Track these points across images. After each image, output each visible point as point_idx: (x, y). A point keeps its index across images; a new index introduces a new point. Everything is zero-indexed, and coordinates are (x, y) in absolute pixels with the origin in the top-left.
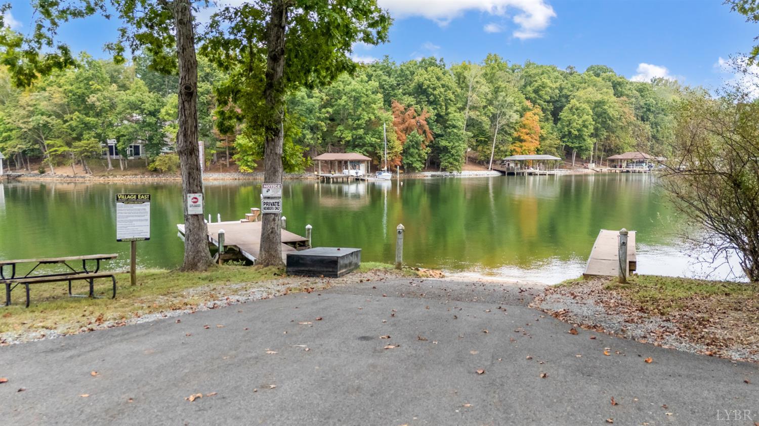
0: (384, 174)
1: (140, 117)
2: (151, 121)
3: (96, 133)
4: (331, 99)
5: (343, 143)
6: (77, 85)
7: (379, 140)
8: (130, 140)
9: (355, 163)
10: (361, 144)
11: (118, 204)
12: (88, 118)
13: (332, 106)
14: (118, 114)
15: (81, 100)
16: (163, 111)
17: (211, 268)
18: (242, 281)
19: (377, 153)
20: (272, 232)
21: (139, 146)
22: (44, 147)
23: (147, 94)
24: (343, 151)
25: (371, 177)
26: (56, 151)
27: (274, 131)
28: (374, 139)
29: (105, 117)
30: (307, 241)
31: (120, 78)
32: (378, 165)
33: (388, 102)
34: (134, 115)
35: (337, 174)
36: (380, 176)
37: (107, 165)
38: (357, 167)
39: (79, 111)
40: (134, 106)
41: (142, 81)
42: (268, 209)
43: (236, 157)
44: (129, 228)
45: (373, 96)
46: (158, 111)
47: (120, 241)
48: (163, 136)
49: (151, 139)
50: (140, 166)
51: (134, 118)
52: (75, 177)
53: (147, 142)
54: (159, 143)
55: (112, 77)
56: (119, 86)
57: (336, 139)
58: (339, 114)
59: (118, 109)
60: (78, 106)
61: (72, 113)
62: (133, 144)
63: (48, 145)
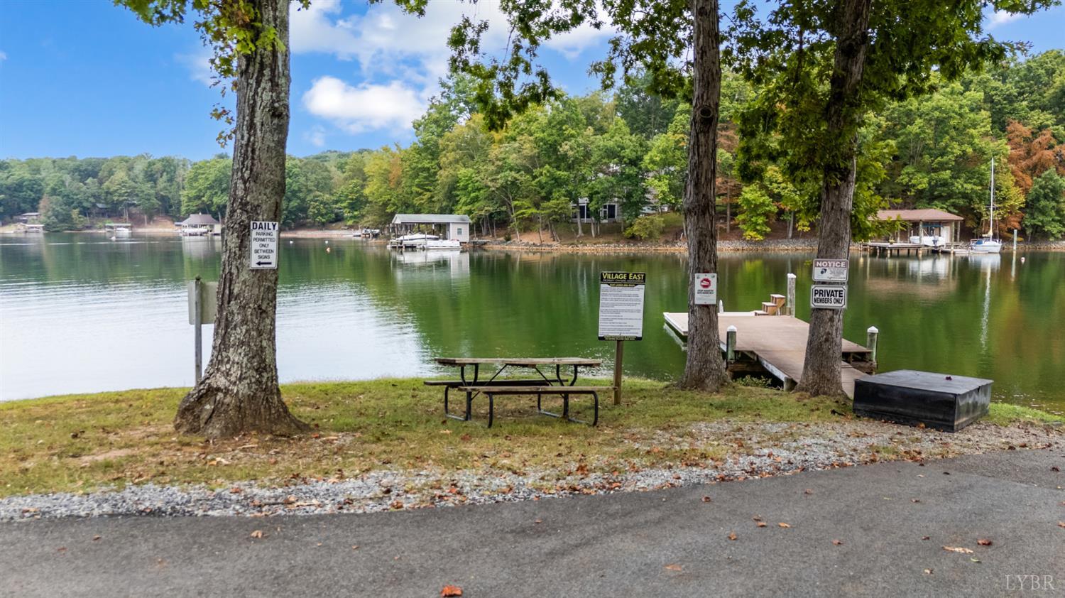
0: (985, 243)
1: (618, 168)
2: (631, 172)
3: (567, 191)
4: (895, 125)
5: (912, 193)
6: (549, 131)
7: (980, 188)
8: (604, 198)
9: (932, 226)
10: (944, 194)
11: (602, 286)
12: (558, 172)
13: (896, 136)
14: (593, 165)
15: (552, 148)
16: (647, 158)
17: (725, 389)
18: (781, 419)
19: (973, 209)
20: (827, 340)
21: (614, 206)
22: (511, 209)
23: (628, 137)
24: (911, 206)
25: (962, 247)
26: (523, 213)
27: (841, 173)
28: (969, 186)
29: (578, 170)
30: (869, 353)
31: (597, 119)
32: (974, 228)
33: (1000, 125)
34: (612, 165)
35: (899, 244)
36: (979, 247)
37: (577, 231)
38: (936, 231)
39: (550, 164)
40: (611, 154)
41: (623, 121)
42: (821, 301)
43: (741, 217)
44: (614, 321)
45: (972, 115)
46: (640, 159)
47: (602, 339)
48: (645, 191)
49: (629, 196)
50: (614, 232)
51: (611, 170)
52: (541, 245)
53: (625, 201)
54: (640, 202)
55: (588, 118)
56: (595, 130)
57: (900, 188)
58: (907, 148)
59: (593, 159)
60: (549, 157)
61: (542, 166)
62: (607, 204)
63: (516, 207)
